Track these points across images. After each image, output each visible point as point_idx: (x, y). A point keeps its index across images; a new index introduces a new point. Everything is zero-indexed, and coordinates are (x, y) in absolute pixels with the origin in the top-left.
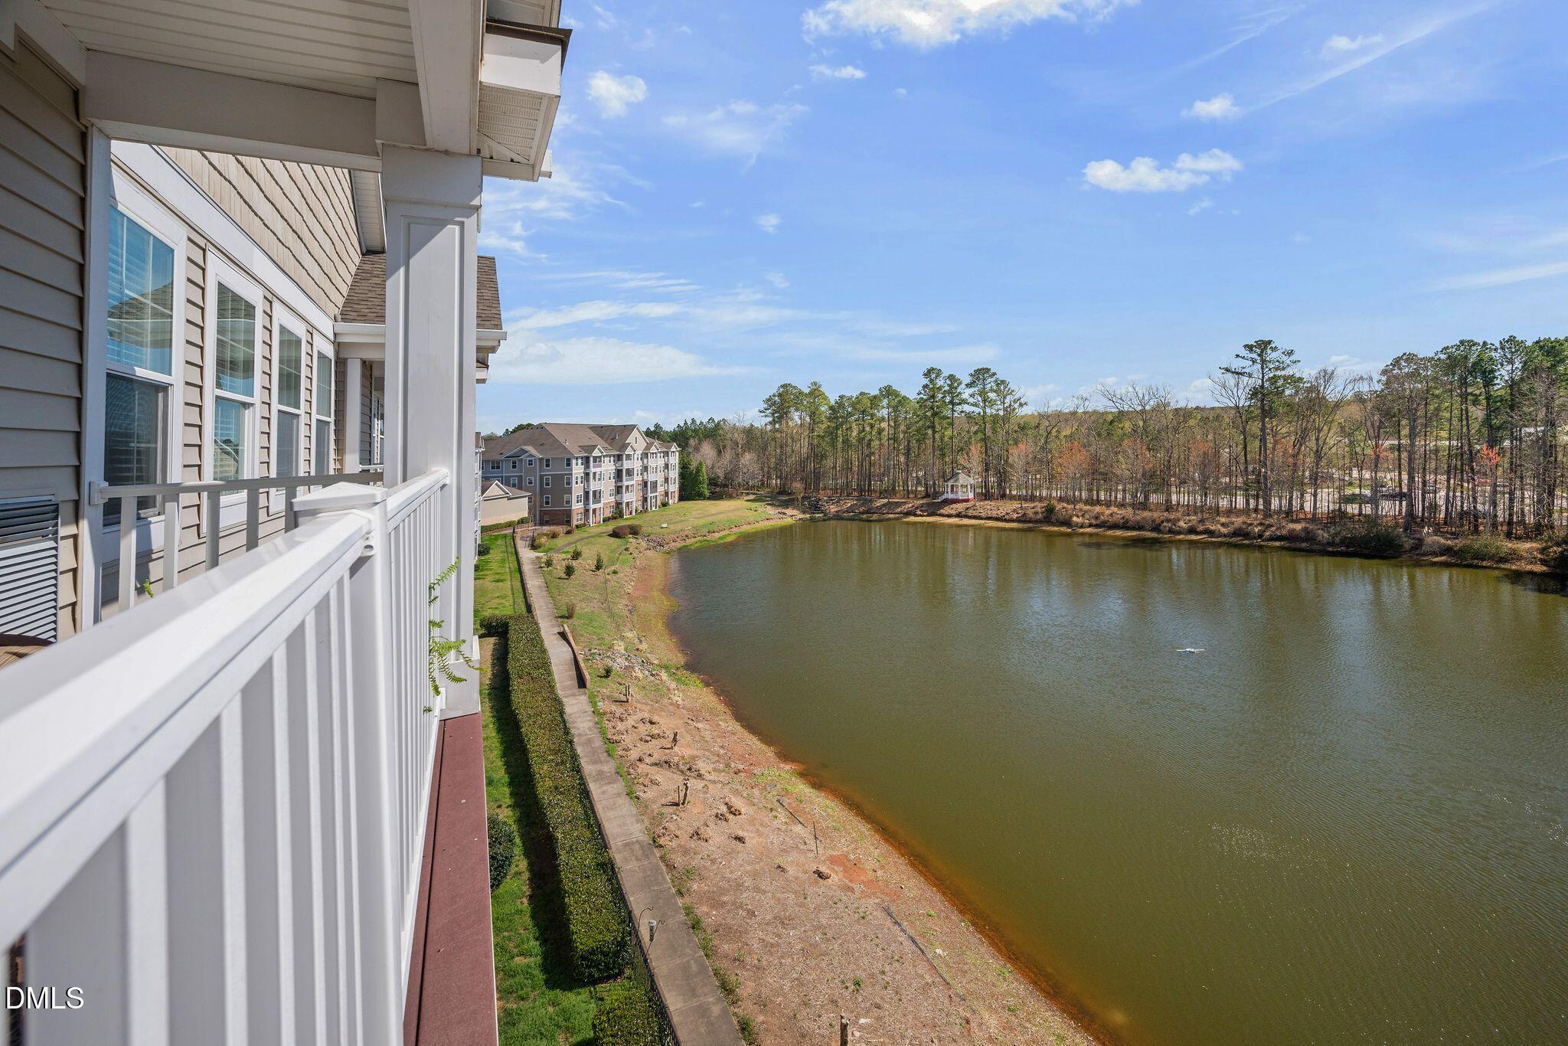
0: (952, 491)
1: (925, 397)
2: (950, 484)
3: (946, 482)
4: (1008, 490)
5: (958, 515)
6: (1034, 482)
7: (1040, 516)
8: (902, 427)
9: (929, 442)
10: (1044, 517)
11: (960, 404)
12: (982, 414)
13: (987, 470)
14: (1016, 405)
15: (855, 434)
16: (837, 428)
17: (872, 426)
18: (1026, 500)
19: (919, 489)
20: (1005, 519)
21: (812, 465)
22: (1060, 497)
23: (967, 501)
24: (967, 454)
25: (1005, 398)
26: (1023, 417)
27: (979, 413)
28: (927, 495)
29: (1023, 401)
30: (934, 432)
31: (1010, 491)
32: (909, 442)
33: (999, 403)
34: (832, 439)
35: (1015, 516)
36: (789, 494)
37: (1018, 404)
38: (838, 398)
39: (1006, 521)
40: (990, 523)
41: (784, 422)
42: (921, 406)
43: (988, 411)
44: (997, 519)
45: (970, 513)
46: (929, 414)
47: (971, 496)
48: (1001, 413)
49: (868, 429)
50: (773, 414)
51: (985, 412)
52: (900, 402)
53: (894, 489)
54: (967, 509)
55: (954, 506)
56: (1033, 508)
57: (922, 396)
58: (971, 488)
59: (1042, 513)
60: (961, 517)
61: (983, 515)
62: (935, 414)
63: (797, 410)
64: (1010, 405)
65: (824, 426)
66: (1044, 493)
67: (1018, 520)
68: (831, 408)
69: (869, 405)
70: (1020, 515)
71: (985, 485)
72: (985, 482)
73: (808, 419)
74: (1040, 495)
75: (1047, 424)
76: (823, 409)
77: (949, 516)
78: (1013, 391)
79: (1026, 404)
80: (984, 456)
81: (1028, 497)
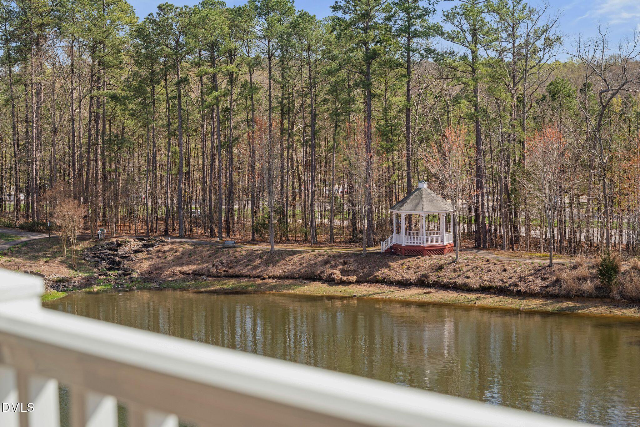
0: (409, 229)
1: (347, 17)
2: (403, 212)
3: (392, 207)
4: (523, 229)
5: (422, 283)
6: (575, 211)
7: (588, 286)
8: (299, 85)
9: (358, 118)
10: (597, 288)
11: (425, 34)
12: (470, 58)
13: (479, 185)
14: (539, 44)
15: (194, 95)
16: (153, 80)
17: (232, 78)
18: (560, 250)
19: (338, 223)
20: (519, 292)
21: (100, 164)
22: (628, 244)
23: (440, 250)
24: (439, 145)
25: (515, 25)
26: (551, 69)
27: (464, 58)
28: (354, 240)
29: (552, 34)
30: (370, 96)
31: (528, 230)
32: (314, 117)
33: (504, 35)
34: (144, 104)
35: (537, 285)
36: (48, 230)
37: (542, 40)
38: (155, 11)
39: (519, 294)
40: (489, 300)
41: (33, 62)
42: (339, 37)
43: (482, 53)
44: (502, 291)
45: (446, 276)
46: (359, 54)
47: (447, 239)
48: (508, 58)
49: (223, 85)
50: (7, 41)
51: (475, 58)
52: (294, 25)
53: (283, 221)
54: (440, 268)
55: (411, 261)
56: (575, 267)
57: (339, 14)
58: (448, 222)
59: (593, 278)
60: (428, 286)
61: (474, 282)
62: (371, 57)
63: (61, 34)
64: (527, 43)
65: (125, 74)
66: (596, 235)
67: (542, 294)
68: (140, 32)
69: (226, 30)
70: (547, 283)
71: (477, 216)
72: (477, 209)
73: (87, 57)
74: (587, 237)
75: (601, 85)
76: (121, 35)
77: (404, 284)
78: (532, 11)
79: (558, 40)
80: (473, 152)
81: (565, 244)
